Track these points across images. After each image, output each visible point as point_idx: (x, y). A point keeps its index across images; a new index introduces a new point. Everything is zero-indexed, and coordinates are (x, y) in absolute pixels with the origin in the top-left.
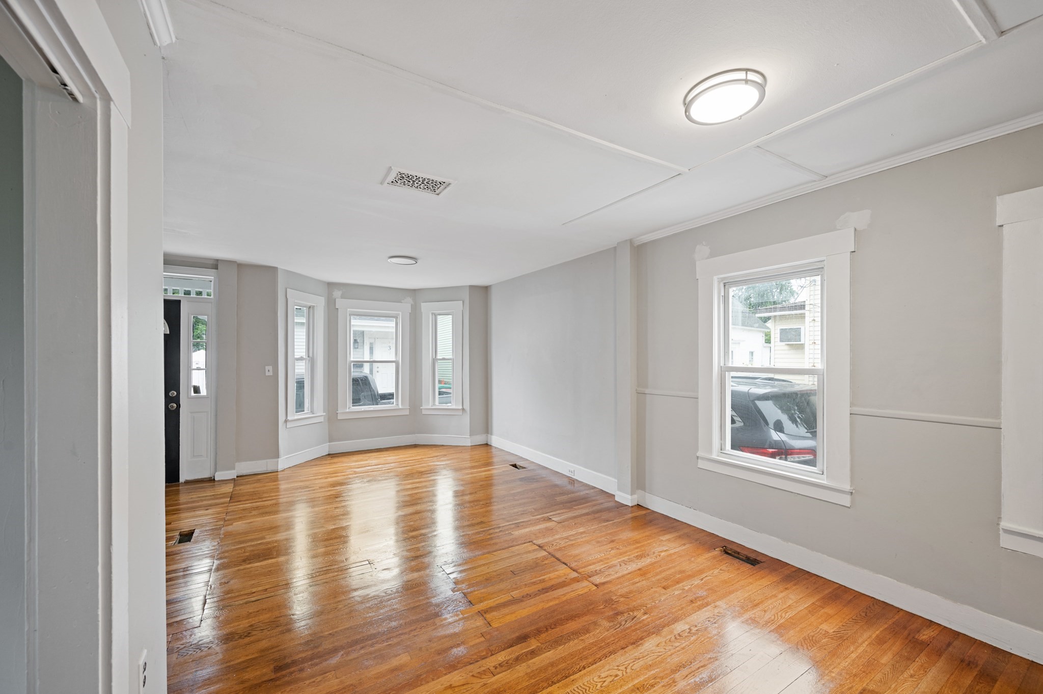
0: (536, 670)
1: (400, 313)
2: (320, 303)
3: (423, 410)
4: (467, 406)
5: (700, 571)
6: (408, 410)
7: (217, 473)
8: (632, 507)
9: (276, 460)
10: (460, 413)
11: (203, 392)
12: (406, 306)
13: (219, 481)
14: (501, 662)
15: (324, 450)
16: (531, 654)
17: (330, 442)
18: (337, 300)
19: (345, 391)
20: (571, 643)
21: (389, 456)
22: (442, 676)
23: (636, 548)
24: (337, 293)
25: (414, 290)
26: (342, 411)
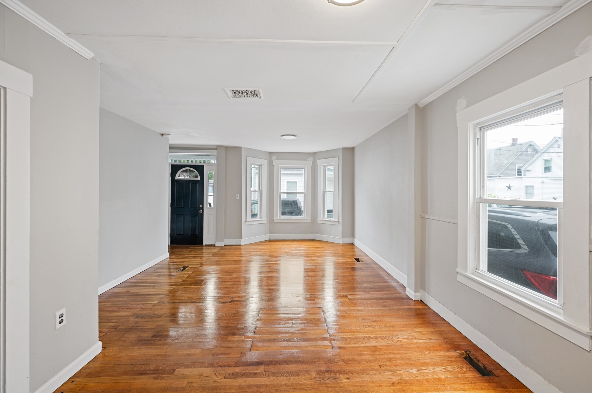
0: (247, 385)
1: (306, 166)
2: (265, 163)
3: (318, 220)
4: (340, 220)
5: (423, 363)
6: (310, 220)
7: (216, 243)
8: (415, 301)
9: (240, 240)
10: (337, 223)
11: (212, 205)
12: (309, 162)
13: (217, 246)
14: (235, 372)
15: (267, 237)
16: (253, 375)
17: (270, 233)
18: (274, 161)
19: (278, 209)
20: (281, 378)
21: (295, 244)
22: (203, 367)
23: (388, 331)
24: (274, 158)
25: (314, 153)
26: (276, 218)
